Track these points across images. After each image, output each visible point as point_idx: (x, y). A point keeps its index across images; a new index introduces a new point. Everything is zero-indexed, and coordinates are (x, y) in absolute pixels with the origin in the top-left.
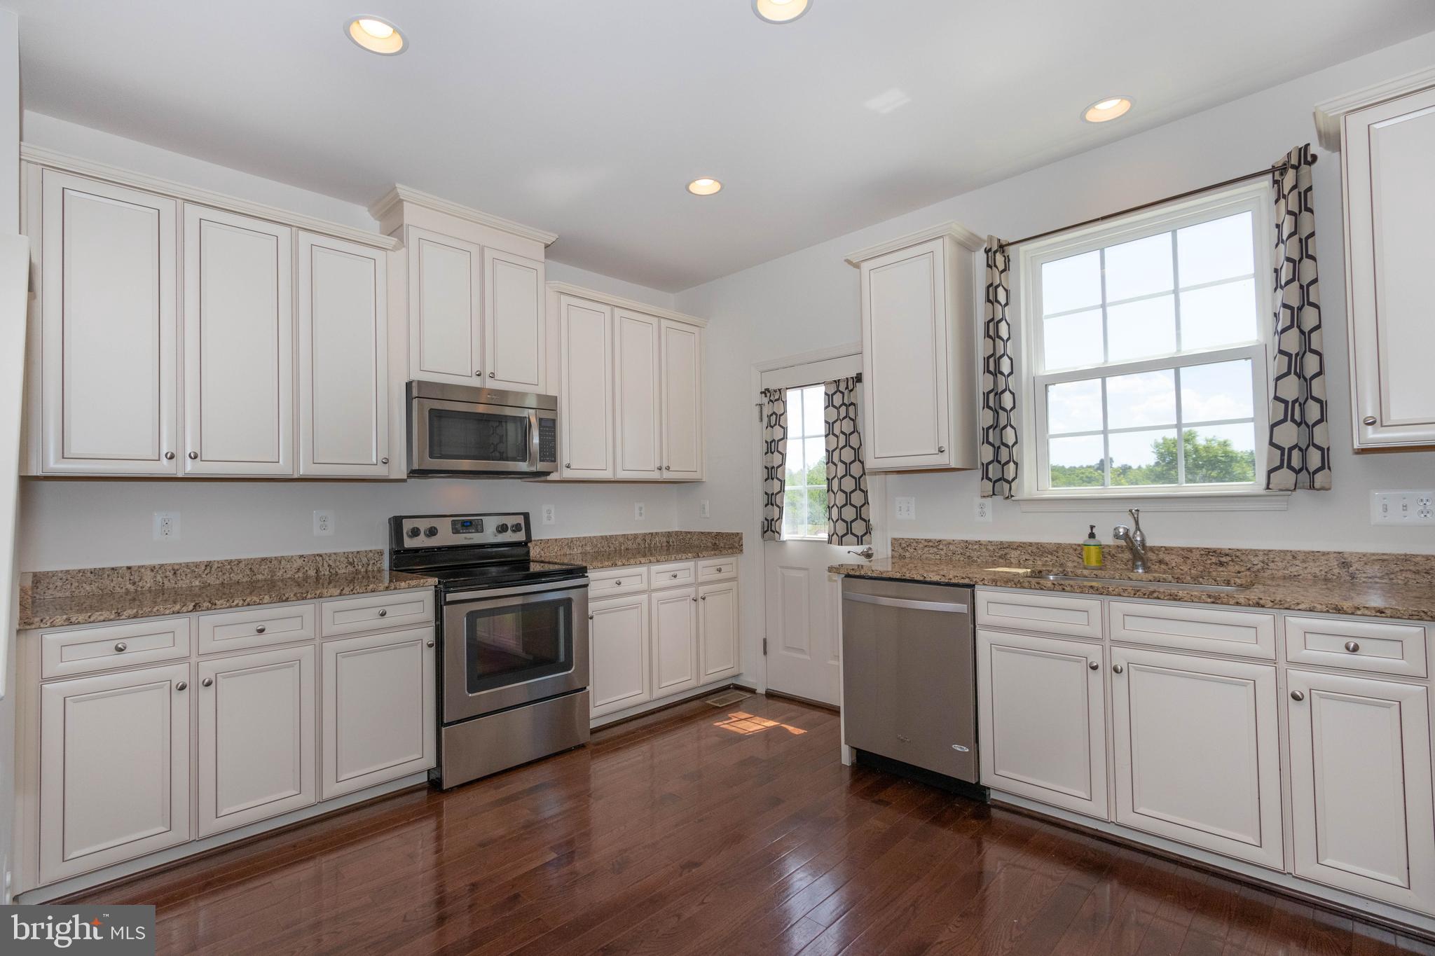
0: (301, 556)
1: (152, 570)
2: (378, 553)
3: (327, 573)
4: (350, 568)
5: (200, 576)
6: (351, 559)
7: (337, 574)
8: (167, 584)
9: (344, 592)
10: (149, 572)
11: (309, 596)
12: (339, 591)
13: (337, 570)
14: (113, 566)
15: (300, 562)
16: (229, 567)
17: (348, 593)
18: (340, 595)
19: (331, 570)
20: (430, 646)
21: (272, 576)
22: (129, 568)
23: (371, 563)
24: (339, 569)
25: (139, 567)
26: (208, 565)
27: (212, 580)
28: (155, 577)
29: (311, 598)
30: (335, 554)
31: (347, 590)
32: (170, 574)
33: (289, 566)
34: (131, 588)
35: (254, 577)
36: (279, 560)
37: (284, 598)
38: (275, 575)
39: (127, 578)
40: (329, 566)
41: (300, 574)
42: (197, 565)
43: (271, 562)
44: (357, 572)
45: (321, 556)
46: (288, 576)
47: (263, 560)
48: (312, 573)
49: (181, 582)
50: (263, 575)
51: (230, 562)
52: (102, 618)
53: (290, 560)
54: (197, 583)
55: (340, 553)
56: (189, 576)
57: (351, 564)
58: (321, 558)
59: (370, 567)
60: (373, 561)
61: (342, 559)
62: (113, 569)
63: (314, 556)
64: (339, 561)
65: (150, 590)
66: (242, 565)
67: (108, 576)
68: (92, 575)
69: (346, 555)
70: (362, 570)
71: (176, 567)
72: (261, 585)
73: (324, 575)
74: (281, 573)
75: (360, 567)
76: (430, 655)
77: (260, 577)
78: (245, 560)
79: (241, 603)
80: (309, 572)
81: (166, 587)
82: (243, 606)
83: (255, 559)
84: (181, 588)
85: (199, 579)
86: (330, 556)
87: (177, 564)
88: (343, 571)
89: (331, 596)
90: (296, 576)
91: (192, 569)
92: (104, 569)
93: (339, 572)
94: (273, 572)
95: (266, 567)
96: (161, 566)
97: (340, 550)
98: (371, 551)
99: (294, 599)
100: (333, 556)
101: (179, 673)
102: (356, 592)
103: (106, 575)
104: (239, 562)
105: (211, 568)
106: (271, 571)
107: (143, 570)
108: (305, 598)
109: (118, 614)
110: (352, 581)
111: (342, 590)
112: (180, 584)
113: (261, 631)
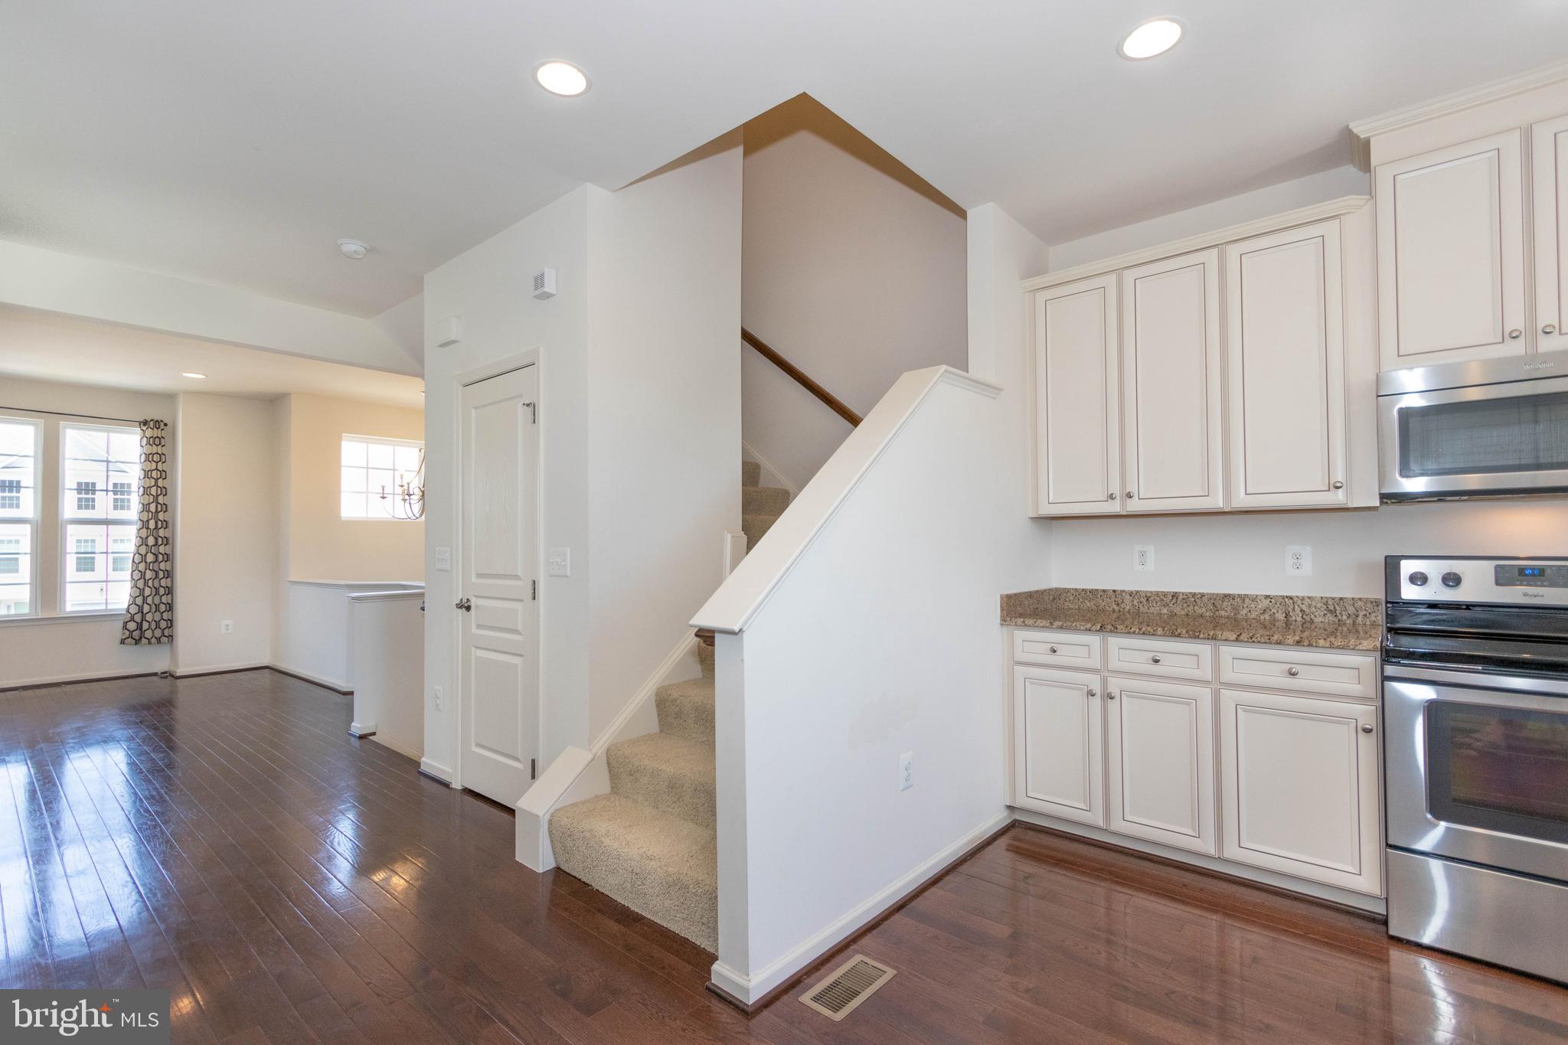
0: (1267, 597)
1: (1130, 595)
2: (1372, 602)
3: (1299, 619)
4: (1330, 618)
5: (1168, 604)
6: (1333, 606)
7: (1312, 622)
8: (1142, 609)
9: (1241, 638)
10: (1128, 597)
11: (1202, 636)
12: (1235, 636)
13: (1313, 617)
14: (1104, 589)
15: (1266, 602)
16: (1193, 599)
17: (1246, 640)
18: (1237, 640)
19: (1304, 616)
20: (1367, 731)
21: (1235, 614)
22: (1114, 591)
23: (1361, 613)
24: (1315, 616)
25: (1121, 591)
26: (1175, 595)
27: (1177, 610)
28: (1133, 601)
29: (1204, 638)
30: (1309, 598)
31: (1244, 637)
32: (1144, 600)
33: (1253, 606)
34: (1116, 608)
35: (1217, 613)
36: (1243, 598)
37: (1176, 633)
38: (1239, 613)
39: (1113, 600)
40: (1301, 610)
41: (1267, 617)
42: (1165, 594)
43: (1234, 599)
44: (1341, 623)
45: (1291, 598)
46: (1253, 616)
47: (1226, 596)
48: (1280, 616)
49: (1153, 608)
50: (1226, 611)
51: (1194, 595)
52: (1042, 625)
53: (1254, 599)
54: (1165, 611)
55: (1316, 597)
56: (1159, 603)
57: (1331, 611)
58: (1291, 601)
59: (1360, 619)
60: (1365, 612)
61: (1319, 605)
62: (1103, 590)
63: (1283, 597)
64: (1315, 607)
65: (1129, 612)
66: (1205, 599)
67: (1101, 596)
68: (1090, 594)
69: (1324, 600)
70: (1348, 622)
71: (1149, 595)
72: (1223, 622)
73: (1296, 621)
74: (1245, 612)
75: (1345, 617)
76: (1368, 746)
77: (1223, 613)
78: (1208, 594)
79: (1137, 630)
80: (1277, 615)
81: (1141, 610)
82: (1139, 633)
83: (1217, 595)
84: (1153, 613)
85: (1167, 608)
86: (1303, 599)
87: (1149, 592)
88: (1320, 619)
89: (1226, 640)
90: (1262, 617)
91: (1161, 597)
92: (1098, 590)
93: (1316, 620)
94: (1236, 610)
95: (1229, 604)
96: (1137, 592)
97: (1317, 594)
98: (1360, 599)
99: (1186, 635)
100: (1307, 600)
101: (1094, 682)
102: (1255, 640)
103: (1099, 596)
104: (1203, 595)
105: (1177, 598)
106: (1234, 609)
107: (1124, 594)
108: (1198, 637)
109: (1051, 624)
110: (1333, 634)
111: (1238, 635)
112: (1152, 610)
113: (1157, 661)
